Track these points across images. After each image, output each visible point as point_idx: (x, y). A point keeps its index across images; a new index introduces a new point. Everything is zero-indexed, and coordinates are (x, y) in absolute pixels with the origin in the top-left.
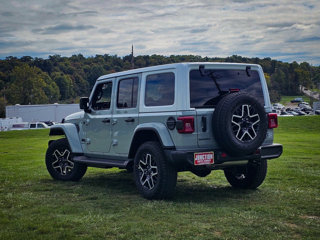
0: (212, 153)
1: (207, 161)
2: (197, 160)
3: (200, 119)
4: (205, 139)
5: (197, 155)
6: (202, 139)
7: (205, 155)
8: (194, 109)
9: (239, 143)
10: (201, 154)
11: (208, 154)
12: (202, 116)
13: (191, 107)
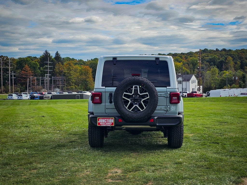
0: (113, 119)
1: (108, 123)
2: (100, 122)
3: (108, 95)
4: (111, 109)
5: (100, 119)
6: (108, 108)
7: (107, 120)
8: (104, 87)
9: (128, 113)
10: (103, 119)
11: (109, 119)
12: (110, 92)
13: (102, 86)
